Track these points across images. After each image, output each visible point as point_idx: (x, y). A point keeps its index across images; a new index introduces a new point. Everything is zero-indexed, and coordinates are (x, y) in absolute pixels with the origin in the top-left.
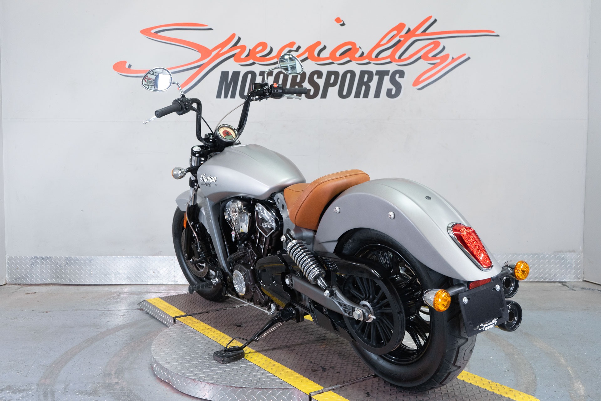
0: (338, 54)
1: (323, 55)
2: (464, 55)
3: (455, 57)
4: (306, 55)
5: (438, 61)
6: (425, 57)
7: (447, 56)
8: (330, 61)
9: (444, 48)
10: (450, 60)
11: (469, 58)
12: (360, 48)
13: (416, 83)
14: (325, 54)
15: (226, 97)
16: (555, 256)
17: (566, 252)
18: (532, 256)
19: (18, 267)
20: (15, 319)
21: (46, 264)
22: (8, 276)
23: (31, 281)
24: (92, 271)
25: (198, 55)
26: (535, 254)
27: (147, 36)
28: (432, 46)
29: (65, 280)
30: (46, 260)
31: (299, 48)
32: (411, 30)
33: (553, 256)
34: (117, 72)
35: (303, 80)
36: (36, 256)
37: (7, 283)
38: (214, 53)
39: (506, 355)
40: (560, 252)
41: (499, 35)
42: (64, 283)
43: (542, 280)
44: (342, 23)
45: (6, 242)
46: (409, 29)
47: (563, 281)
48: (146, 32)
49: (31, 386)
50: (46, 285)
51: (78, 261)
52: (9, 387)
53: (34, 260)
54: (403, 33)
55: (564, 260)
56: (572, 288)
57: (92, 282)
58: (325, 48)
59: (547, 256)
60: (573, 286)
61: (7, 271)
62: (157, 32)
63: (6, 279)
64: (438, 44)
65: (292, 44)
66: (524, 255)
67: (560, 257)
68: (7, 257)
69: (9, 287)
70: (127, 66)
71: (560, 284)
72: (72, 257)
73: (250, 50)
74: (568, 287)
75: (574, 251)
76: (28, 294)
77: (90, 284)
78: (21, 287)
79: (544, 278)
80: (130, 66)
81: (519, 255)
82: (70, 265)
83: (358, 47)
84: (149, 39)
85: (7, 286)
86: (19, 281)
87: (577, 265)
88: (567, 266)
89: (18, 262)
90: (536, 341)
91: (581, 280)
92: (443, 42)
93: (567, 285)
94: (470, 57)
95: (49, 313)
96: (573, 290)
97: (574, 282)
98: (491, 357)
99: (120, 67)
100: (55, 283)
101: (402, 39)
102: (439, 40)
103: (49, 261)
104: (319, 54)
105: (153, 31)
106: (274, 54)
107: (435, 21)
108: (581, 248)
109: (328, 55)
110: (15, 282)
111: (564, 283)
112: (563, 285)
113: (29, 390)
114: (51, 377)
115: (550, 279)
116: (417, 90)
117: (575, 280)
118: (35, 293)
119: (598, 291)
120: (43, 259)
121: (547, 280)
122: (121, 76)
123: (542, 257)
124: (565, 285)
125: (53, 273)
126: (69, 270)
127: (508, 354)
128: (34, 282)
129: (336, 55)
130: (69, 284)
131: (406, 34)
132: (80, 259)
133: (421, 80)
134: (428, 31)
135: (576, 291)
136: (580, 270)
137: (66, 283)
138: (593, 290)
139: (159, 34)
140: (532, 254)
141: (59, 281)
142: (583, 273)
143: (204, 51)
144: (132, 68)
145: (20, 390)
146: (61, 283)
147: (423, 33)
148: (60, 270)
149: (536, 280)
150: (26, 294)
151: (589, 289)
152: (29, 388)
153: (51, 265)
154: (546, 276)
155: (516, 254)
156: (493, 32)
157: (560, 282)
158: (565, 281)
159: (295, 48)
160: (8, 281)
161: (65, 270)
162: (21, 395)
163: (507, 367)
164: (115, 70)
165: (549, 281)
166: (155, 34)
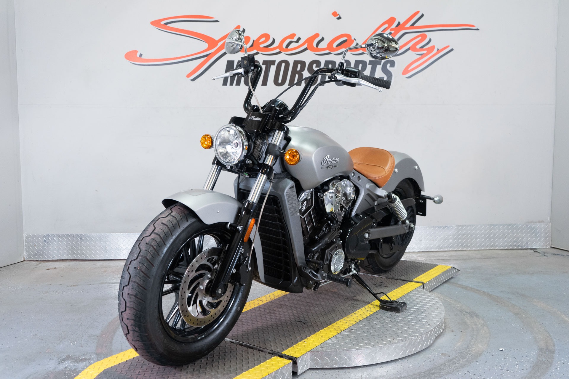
0: (335, 45)
1: (321, 46)
2: (448, 46)
3: (440, 49)
4: (305, 46)
5: (425, 52)
6: (413, 48)
7: (433, 47)
8: (327, 51)
9: (430, 40)
10: (435, 51)
11: (452, 50)
12: (355, 39)
13: (405, 72)
14: (323, 45)
15: (231, 84)
16: (527, 226)
17: (536, 222)
18: (506, 226)
19: (36, 244)
20: (46, 293)
21: (62, 241)
22: (26, 253)
23: (48, 258)
24: (107, 247)
25: (205, 46)
26: (510, 225)
27: (156, 26)
28: (420, 38)
29: (81, 256)
30: (62, 238)
31: (299, 39)
32: (401, 23)
33: (525, 226)
34: (129, 61)
35: (303, 69)
36: (53, 234)
37: (25, 260)
38: (220, 44)
39: (514, 314)
40: (531, 222)
41: (479, 29)
42: (80, 259)
43: (515, 248)
44: (338, 16)
45: (24, 221)
46: (399, 23)
47: (534, 247)
48: (156, 23)
49: (90, 355)
50: (63, 260)
51: (93, 238)
52: (69, 357)
53: (51, 237)
54: (394, 26)
55: (534, 230)
56: (544, 254)
57: (108, 257)
58: (323, 39)
59: (520, 226)
60: (544, 253)
61: (25, 248)
62: (166, 24)
63: (24, 256)
64: (424, 37)
65: (293, 35)
66: (500, 225)
67: (531, 227)
68: (25, 235)
69: (28, 264)
70: (138, 55)
71: (532, 251)
72: (88, 234)
73: (254, 41)
74: (540, 254)
75: (543, 222)
76: (49, 269)
77: (105, 259)
78: (39, 263)
79: (517, 246)
80: (141, 55)
81: (496, 225)
82: (86, 242)
83: (353, 39)
84: (159, 30)
85: (25, 262)
86: (37, 258)
87: (546, 233)
88: (537, 234)
89: (35, 240)
90: (535, 302)
91: (549, 247)
92: (429, 35)
93: (538, 251)
94: (453, 48)
95: (76, 287)
96: (545, 255)
97: (543, 248)
98: (503, 317)
99: (131, 56)
100: (71, 259)
101: (393, 32)
102: (426, 33)
103: (65, 238)
104: (317, 45)
105: (163, 23)
106: (276, 44)
107: (422, 16)
108: (549, 219)
109: (326, 46)
110: (33, 258)
111: (535, 250)
112: (535, 251)
113: (90, 359)
114: (106, 347)
115: (522, 247)
116: (406, 78)
117: (544, 247)
118: (55, 268)
119: (567, 256)
120: (59, 236)
121: (520, 248)
122: (133, 64)
123: (515, 227)
124: (536, 252)
125: (69, 250)
126: (85, 247)
127: (516, 314)
128: (51, 258)
129: (333, 46)
130: (85, 259)
131: (397, 27)
132: (95, 236)
133: (409, 69)
134: (416, 25)
135: (548, 256)
136: (548, 238)
137: (82, 259)
138: (562, 255)
139: (168, 25)
140: (507, 225)
141: (76, 258)
142: (551, 241)
143: (211, 42)
144: (143, 57)
145: (81, 359)
146: (77, 259)
147: (411, 27)
148: (76, 247)
149: (511, 248)
150: (47, 269)
151: (559, 254)
152: (89, 357)
153: (67, 242)
154: (519, 244)
155: (493, 225)
156: (474, 26)
157: (531, 249)
158: (536, 248)
159: (295, 39)
160: (25, 257)
161: (81, 247)
162: (84, 364)
163: (520, 325)
164: (127, 59)
165: (521, 248)
166: (165, 25)
